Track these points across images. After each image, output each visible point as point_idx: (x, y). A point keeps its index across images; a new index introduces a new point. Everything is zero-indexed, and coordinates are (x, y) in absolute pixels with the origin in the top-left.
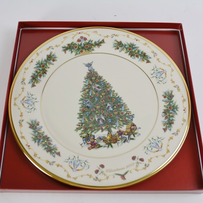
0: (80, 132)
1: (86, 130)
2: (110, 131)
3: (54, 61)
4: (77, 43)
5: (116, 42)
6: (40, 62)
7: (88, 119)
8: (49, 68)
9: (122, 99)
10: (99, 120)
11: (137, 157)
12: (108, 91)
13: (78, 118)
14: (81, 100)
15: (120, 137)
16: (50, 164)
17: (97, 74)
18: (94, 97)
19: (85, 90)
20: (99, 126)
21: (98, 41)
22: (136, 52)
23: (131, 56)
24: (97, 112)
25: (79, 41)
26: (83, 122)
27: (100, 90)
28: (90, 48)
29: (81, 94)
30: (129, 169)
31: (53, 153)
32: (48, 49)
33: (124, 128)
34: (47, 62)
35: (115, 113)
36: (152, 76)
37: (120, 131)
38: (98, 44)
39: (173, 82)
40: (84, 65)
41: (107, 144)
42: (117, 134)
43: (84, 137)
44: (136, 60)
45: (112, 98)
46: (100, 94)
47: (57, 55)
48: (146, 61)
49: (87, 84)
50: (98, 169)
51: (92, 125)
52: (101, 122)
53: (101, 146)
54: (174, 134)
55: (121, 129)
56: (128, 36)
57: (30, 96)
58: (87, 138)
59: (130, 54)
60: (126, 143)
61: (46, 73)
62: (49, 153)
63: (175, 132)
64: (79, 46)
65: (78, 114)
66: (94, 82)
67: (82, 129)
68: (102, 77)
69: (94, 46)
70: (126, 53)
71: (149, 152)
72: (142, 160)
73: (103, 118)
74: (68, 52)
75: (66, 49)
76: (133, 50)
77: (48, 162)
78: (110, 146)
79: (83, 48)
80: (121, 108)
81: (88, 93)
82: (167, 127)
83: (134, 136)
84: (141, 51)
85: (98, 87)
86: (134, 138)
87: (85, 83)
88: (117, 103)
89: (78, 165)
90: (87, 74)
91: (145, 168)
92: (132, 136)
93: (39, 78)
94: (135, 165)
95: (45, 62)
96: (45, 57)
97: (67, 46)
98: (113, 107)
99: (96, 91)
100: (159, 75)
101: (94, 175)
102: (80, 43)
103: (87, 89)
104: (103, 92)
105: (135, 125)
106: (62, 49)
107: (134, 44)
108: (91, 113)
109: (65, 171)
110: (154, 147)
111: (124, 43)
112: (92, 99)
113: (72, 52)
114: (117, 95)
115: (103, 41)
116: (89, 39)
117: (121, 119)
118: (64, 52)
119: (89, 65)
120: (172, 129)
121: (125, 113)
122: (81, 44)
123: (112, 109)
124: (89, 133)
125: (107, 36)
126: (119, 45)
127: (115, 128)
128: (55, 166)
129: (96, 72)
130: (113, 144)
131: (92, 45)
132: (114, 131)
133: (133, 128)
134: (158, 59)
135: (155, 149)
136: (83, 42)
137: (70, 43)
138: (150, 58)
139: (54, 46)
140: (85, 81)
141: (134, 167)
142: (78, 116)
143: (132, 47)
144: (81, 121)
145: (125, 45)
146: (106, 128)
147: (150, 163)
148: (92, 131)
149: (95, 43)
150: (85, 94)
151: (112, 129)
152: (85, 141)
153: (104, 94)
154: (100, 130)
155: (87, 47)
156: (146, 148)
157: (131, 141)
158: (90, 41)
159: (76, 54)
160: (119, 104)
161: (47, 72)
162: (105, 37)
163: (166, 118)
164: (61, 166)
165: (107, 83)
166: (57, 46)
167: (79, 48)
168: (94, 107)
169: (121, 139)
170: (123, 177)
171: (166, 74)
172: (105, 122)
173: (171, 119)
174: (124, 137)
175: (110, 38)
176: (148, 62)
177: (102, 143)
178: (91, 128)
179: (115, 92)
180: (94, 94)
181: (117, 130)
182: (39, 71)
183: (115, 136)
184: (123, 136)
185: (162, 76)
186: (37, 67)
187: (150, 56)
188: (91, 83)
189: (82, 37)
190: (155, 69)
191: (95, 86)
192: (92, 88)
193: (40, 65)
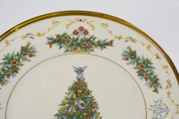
3: (31, 56)
4: (72, 37)
5: (128, 50)
6: (10, 57)
8: (22, 65)
12: (92, 112)
14: (57, 115)
17: (86, 86)
18: (73, 116)
19: (64, 104)
21: (104, 42)
22: (148, 73)
23: (139, 75)
25: (75, 33)
27: (83, 108)
28: (88, 47)
29: (59, 108)
32: (25, 37)
34: (20, 57)
36: (151, 108)
38: (103, 45)
40: (73, 69)
44: (143, 82)
46: (82, 114)
47: (37, 49)
48: (153, 89)
49: (69, 97)
56: (149, 47)
59: (138, 72)
61: (17, 72)
64: (74, 40)
66: (78, 97)
68: (91, 92)
69: (96, 46)
70: (134, 68)
74: (55, 46)
75: (52, 42)
76: (146, 70)
79: (78, 45)
81: (68, 109)
84: (155, 75)
85: (82, 104)
87: (67, 96)
90: (73, 83)
93: (6, 78)
95: (17, 57)
96: (19, 50)
97: (55, 37)
99: (78, 109)
100: (159, 111)
102: (76, 37)
103: (68, 103)
104: (85, 112)
106: (46, 41)
107: (152, 62)
111: (138, 55)
113: (61, 47)
115: (111, 43)
116: (91, 33)
118: (48, 46)
119: (80, 71)
122: (77, 39)
125: (120, 38)
126: (131, 55)
129: (86, 83)
131: (94, 44)
134: (169, 93)
136: (81, 36)
137: (61, 33)
138: (161, 87)
139: (35, 33)
140: (68, 92)
143: (147, 65)
145: (139, 59)
149: (99, 42)
150: (63, 110)
153: (86, 114)
155: (85, 45)
158: (92, 37)
159: (67, 51)
161: (19, 71)
162: (116, 37)
165: (95, 101)
166: (39, 35)
167: (72, 44)
171: (167, 114)
175: (122, 41)
176: (156, 91)
180: (75, 111)
182: (6, 69)
185: (161, 114)
186: (5, 63)
187: (162, 85)
188: (75, 97)
189: (81, 29)
190: (158, 103)
191: (78, 102)
192: (74, 104)
193: (9, 60)
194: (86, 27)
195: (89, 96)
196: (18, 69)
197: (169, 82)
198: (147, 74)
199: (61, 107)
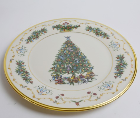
0: (52, 72)
1: (56, 71)
2: (74, 74)
3: (45, 32)
4: (62, 25)
5: (88, 27)
6: (36, 31)
7: (60, 66)
8: (41, 35)
9: (87, 57)
10: (67, 67)
11: (91, 92)
12: (77, 52)
13: (53, 64)
14: (58, 54)
15: (81, 79)
16: (23, 87)
17: (72, 42)
18: (67, 54)
20: (67, 71)
21: (76, 26)
23: (97, 35)
24: (67, 62)
25: (64, 24)
26: (55, 67)
27: (72, 51)
28: (70, 29)
29: (59, 51)
30: (83, 99)
31: (28, 81)
32: (43, 26)
33: (85, 74)
34: (40, 32)
35: (80, 65)
36: (110, 46)
37: (81, 75)
39: (125, 50)
40: (65, 37)
41: (70, 82)
42: (79, 77)
43: (54, 76)
44: (100, 37)
45: (80, 56)
47: (48, 30)
48: (106, 38)
50: (58, 96)
51: (62, 70)
52: (68, 68)
53: (66, 83)
54: (123, 80)
55: (82, 74)
57: (23, 48)
59: (96, 34)
60: (85, 83)
61: (38, 38)
62: (25, 80)
64: (63, 26)
65: (53, 62)
66: (69, 46)
67: (54, 71)
68: (75, 44)
70: (93, 33)
71: (102, 90)
72: (95, 94)
73: (71, 66)
74: (56, 29)
76: (99, 32)
77: (21, 85)
78: (72, 84)
79: (65, 28)
80: (85, 62)
81: (63, 51)
82: (117, 75)
83: (92, 80)
84: (104, 32)
85: (71, 49)
86: (92, 81)
87: (62, 46)
88: (83, 59)
89: (44, 91)
90: (65, 41)
91: (96, 100)
92: (90, 80)
93: (33, 40)
95: (39, 32)
96: (40, 30)
97: (55, 26)
98: (79, 61)
100: (115, 46)
101: (54, 99)
102: (64, 25)
103: (63, 49)
104: (73, 52)
105: (94, 73)
106: (52, 27)
107: (100, 28)
108: (63, 63)
109: (32, 93)
110: (106, 87)
111: (92, 27)
112: (65, 55)
113: (58, 29)
114: (83, 55)
115: (79, 26)
117: (84, 69)
118: (53, 29)
119: (68, 38)
120: (122, 77)
121: (88, 65)
122: (65, 26)
123: (78, 62)
124: (59, 74)
125: (82, 24)
127: (78, 73)
128: (26, 88)
130: (74, 83)
131: (72, 27)
133: (92, 75)
134: (115, 37)
135: (106, 89)
136: (66, 25)
138: (109, 36)
139: (47, 25)
141: (88, 98)
142: (53, 63)
143: (98, 30)
144: (54, 66)
145: (93, 29)
146: (71, 72)
147: (101, 97)
148: (61, 73)
149: (74, 26)
150: (61, 52)
151: (76, 74)
152: (54, 79)
153: (75, 53)
154: (67, 73)
155: (68, 28)
156: (100, 88)
157: (89, 82)
158: (71, 25)
159: (61, 31)
161: (39, 38)
162: (81, 24)
163: (118, 70)
164: (31, 90)
165: (78, 47)
166: (49, 25)
167: (63, 28)
168: (66, 60)
169: (82, 80)
170: (77, 103)
171: (119, 45)
172: (71, 69)
173: (121, 71)
174: (84, 79)
175: (84, 24)
176: (108, 38)
177: (66, 81)
178: (60, 71)
179: (83, 53)
180: (68, 52)
181: (79, 75)
183: (77, 78)
185: (117, 46)
186: (33, 34)
188: (67, 47)
189: (66, 23)
192: (67, 49)
193: (35, 33)
195: (74, 46)
196: (39, 37)
197: (112, 33)
198: (100, 33)
199: (60, 51)
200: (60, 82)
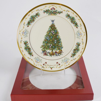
0: (42, 48)
2: (52, 51)
3: (38, 16)
4: (50, 10)
5: (67, 14)
7: (46, 44)
8: (36, 19)
9: (61, 40)
10: (50, 45)
12: (57, 35)
14: (46, 36)
16: (29, 59)
17: (55, 26)
18: (51, 36)
19: (48, 32)
20: (49, 48)
22: (74, 21)
24: (50, 42)
25: (51, 9)
27: (54, 33)
28: (55, 14)
29: (46, 33)
30: (54, 66)
31: (31, 55)
32: (37, 10)
33: (58, 51)
35: (56, 45)
36: (76, 34)
37: (56, 52)
38: (60, 13)
39: (82, 40)
40: (51, 21)
41: (50, 55)
44: (73, 25)
45: (58, 38)
47: (40, 14)
49: (50, 30)
51: (47, 47)
52: (50, 47)
54: (73, 59)
56: (73, 13)
57: (26, 30)
58: (44, 51)
59: (71, 21)
61: (34, 21)
62: (29, 54)
63: (74, 59)
64: (51, 11)
67: (43, 48)
69: (58, 13)
71: (63, 63)
72: (59, 64)
73: (52, 45)
74: (46, 13)
77: (28, 58)
79: (52, 13)
80: (59, 43)
81: (49, 34)
82: (72, 56)
84: (76, 22)
89: (38, 61)
90: (51, 25)
91: (59, 68)
92: (60, 55)
93: (31, 23)
94: (57, 65)
95: (34, 17)
96: (35, 14)
97: (45, 10)
99: (52, 34)
100: (79, 35)
101: (43, 65)
102: (51, 10)
103: (49, 32)
105: (62, 51)
106: (43, 11)
107: (75, 18)
108: (48, 42)
109: (33, 62)
112: (50, 36)
113: (47, 13)
114: (60, 37)
115: (62, 12)
116: (56, 9)
117: (58, 47)
118: (43, 13)
119: (53, 21)
120: (74, 57)
121: (60, 45)
122: (52, 11)
123: (56, 43)
124: (45, 50)
125: (64, 11)
126: (68, 16)
128: (30, 60)
129: (55, 25)
130: (52, 56)
131: (57, 12)
132: (54, 51)
134: (81, 28)
135: (65, 62)
136: (53, 10)
137: (47, 9)
139: (40, 9)
140: (49, 28)
142: (43, 42)
143: (73, 19)
144: (43, 44)
145: (71, 17)
146: (51, 49)
147: (62, 67)
148: (46, 49)
149: (58, 12)
150: (48, 34)
153: (55, 36)
154: (49, 50)
155: (54, 13)
156: (62, 61)
159: (49, 15)
160: (59, 41)
162: (63, 10)
163: (74, 52)
164: (33, 60)
165: (58, 31)
166: (41, 10)
167: (50, 13)
168: (49, 40)
169: (56, 55)
170: (51, 68)
171: (81, 36)
172: (52, 47)
175: (65, 11)
176: (77, 28)
177: (48, 54)
181: (55, 51)
182: (31, 20)
183: (54, 53)
184: (57, 54)
186: (31, 18)
187: (79, 26)
189: (53, 8)
190: (78, 32)
191: (52, 31)
193: (32, 17)
194: (55, 7)
195: (56, 29)
196: (34, 20)
197: (81, 24)
200: (46, 54)
